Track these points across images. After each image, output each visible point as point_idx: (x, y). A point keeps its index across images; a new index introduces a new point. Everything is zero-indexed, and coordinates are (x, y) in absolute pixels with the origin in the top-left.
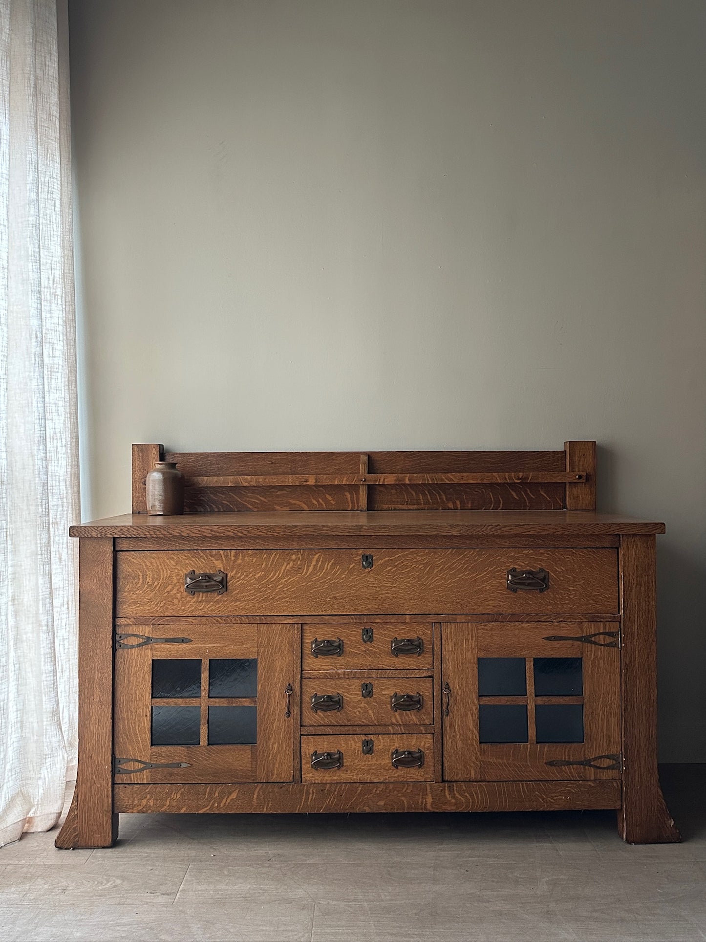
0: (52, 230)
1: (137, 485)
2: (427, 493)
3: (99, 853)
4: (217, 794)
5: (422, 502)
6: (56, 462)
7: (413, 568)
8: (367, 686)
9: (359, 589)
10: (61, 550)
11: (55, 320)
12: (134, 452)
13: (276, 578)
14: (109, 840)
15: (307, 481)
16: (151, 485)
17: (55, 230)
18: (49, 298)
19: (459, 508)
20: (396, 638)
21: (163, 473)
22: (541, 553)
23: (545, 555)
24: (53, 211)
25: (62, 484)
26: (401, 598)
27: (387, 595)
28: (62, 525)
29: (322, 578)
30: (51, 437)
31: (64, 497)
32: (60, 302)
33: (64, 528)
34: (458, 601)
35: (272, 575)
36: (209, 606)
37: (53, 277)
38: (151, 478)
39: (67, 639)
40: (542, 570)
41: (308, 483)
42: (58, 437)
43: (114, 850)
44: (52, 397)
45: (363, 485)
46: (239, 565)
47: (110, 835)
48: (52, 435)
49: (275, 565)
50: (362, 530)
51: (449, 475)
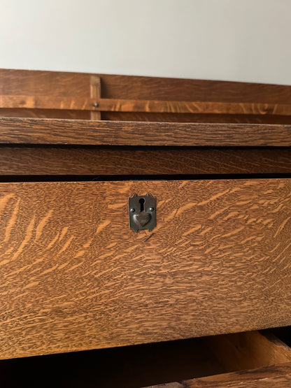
7: (250, 226)
9: (122, 283)
15: (23, 103)
26: (222, 299)
27: (189, 293)
29: (19, 263)
41: (25, 106)
45: (95, 111)
50: (122, 134)
51: (193, 104)
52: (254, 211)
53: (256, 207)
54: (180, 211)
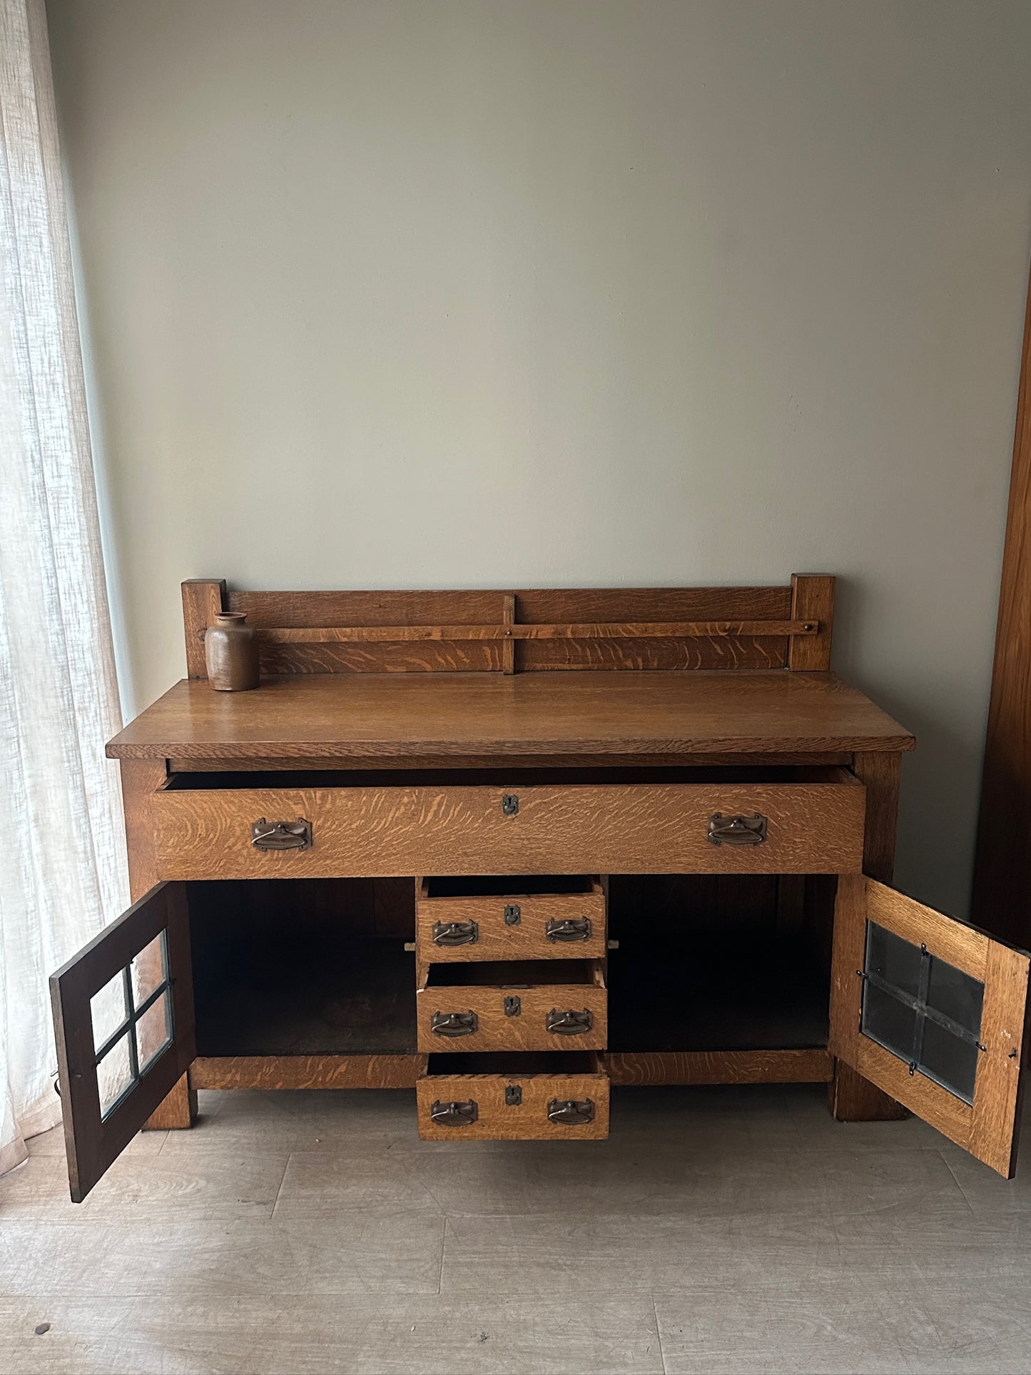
0: (40, 283)
1: (192, 640)
2: (597, 647)
3: (175, 1136)
4: (320, 1067)
5: (590, 660)
6: (77, 626)
7: (575, 814)
8: (512, 1000)
9: (499, 842)
10: (94, 744)
11: (57, 422)
12: (186, 594)
13: (381, 829)
14: (187, 1121)
15: (429, 634)
16: (212, 649)
17: (45, 283)
18: (45, 390)
19: (641, 668)
20: (553, 919)
21: (228, 634)
22: (758, 793)
23: (764, 795)
24: (39, 254)
25: (88, 656)
26: (558, 854)
27: (538, 850)
28: (93, 710)
29: (446, 828)
30: (67, 592)
31: (92, 671)
32: (61, 393)
33: (96, 714)
34: (638, 857)
35: (375, 823)
36: (288, 865)
37: (48, 356)
38: (212, 641)
39: (112, 856)
40: (758, 816)
41: (431, 638)
42: (76, 591)
43: (194, 1131)
44: (62, 535)
45: (507, 639)
46: (328, 812)
47: (188, 1115)
48: (67, 589)
49: (380, 811)
50: (505, 748)
51: (628, 625)
52: (577, 805)
53: (578, 803)
54: (532, 805)
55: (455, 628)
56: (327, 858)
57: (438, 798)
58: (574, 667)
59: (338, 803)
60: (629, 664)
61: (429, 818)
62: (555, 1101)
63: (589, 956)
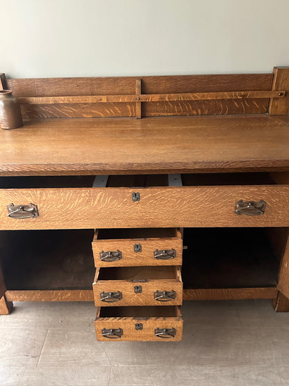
2: (180, 105)
4: (59, 294)
5: (177, 111)
7: (169, 201)
9: (131, 214)
13: (72, 208)
19: (200, 114)
20: (157, 249)
22: (263, 190)
23: (266, 191)
27: (150, 217)
29: (104, 208)
34: (199, 220)
35: (69, 205)
41: (102, 101)
43: (11, 315)
45: (138, 102)
46: (45, 200)
49: (71, 200)
50: (133, 166)
51: (195, 94)
52: (170, 197)
53: (171, 195)
54: (147, 197)
55: (113, 97)
56: (46, 221)
57: (100, 194)
58: (169, 114)
59: (49, 196)
60: (195, 112)
61: (95, 203)
62: (158, 329)
63: (174, 264)
